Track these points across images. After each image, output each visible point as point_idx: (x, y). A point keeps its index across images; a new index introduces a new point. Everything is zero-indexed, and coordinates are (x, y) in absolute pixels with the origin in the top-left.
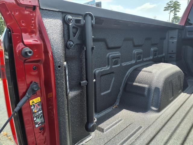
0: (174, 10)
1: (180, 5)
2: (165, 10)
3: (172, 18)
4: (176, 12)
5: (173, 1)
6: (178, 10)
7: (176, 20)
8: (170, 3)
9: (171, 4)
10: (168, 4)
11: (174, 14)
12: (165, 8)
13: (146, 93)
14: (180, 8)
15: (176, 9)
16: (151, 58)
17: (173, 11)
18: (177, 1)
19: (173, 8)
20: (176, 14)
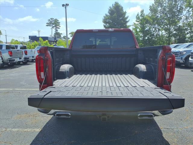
0: (55, 26)
1: (60, 23)
2: (47, 26)
3: (54, 33)
4: (57, 28)
5: (53, 19)
6: (58, 27)
7: (58, 36)
8: (51, 20)
9: (53, 21)
10: (50, 21)
11: (55, 30)
12: (47, 23)
13: (64, 73)
14: (60, 26)
15: (57, 26)
16: (61, 62)
17: (55, 28)
18: (57, 19)
19: (54, 24)
20: (57, 31)
